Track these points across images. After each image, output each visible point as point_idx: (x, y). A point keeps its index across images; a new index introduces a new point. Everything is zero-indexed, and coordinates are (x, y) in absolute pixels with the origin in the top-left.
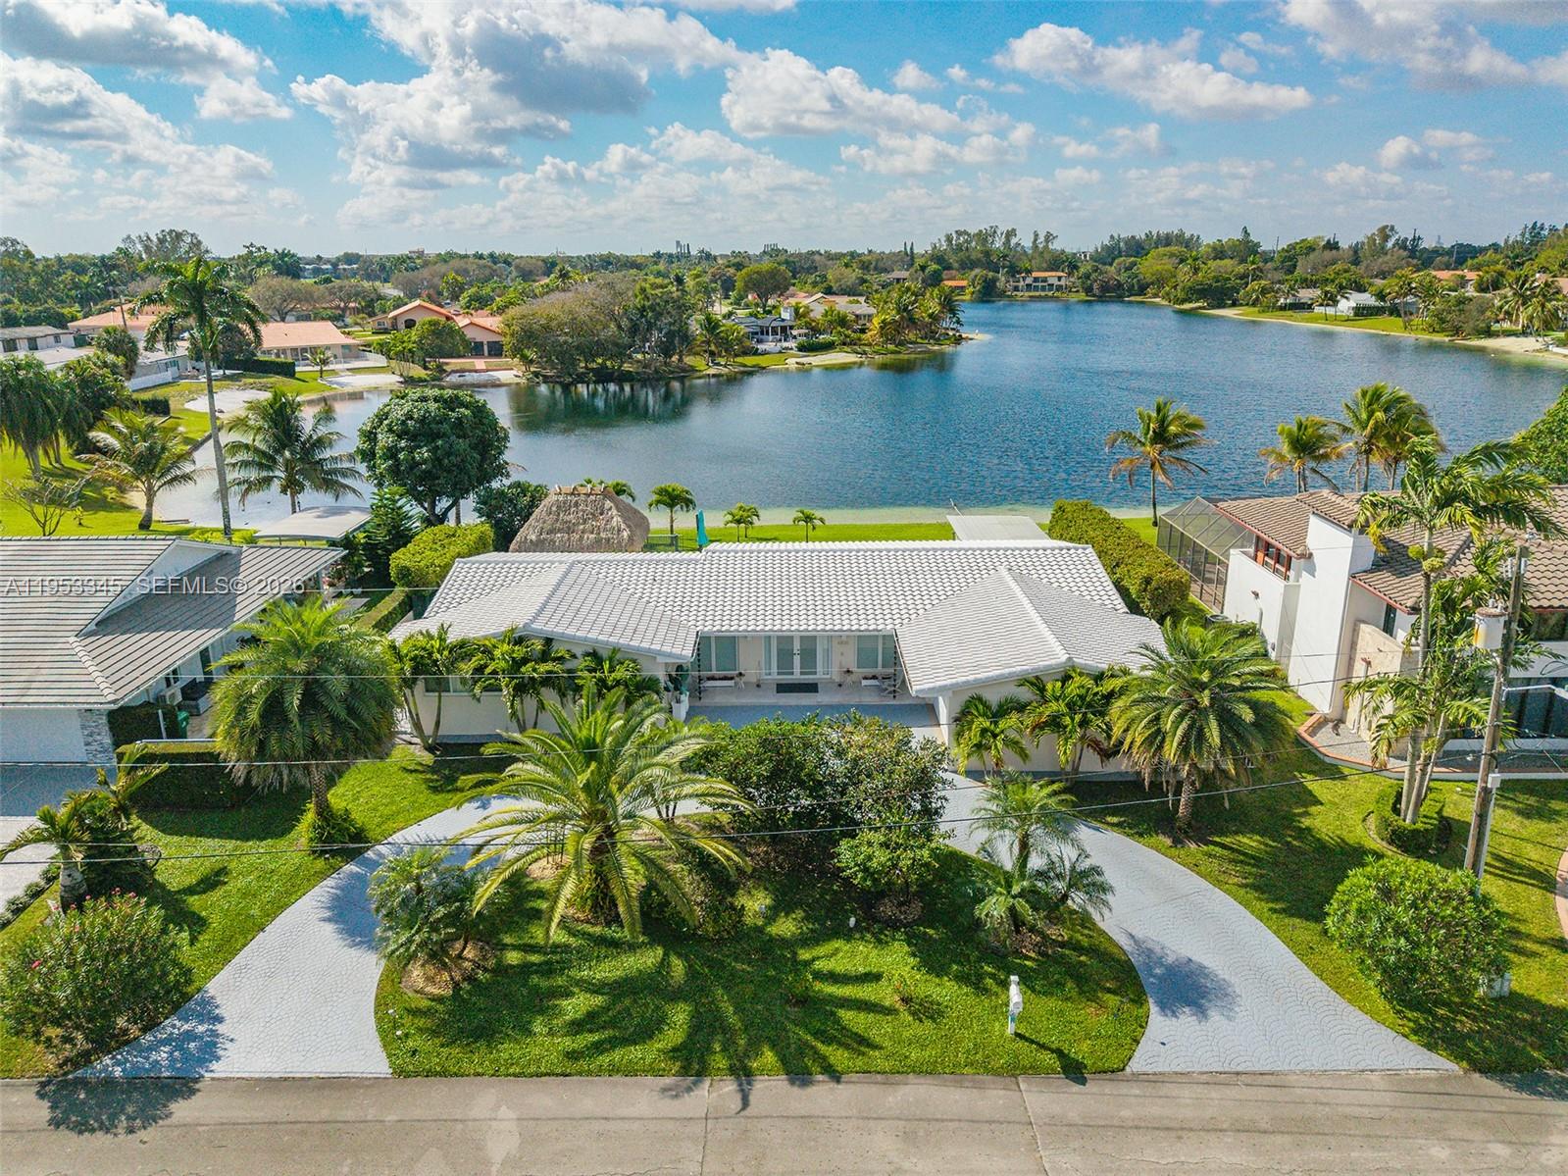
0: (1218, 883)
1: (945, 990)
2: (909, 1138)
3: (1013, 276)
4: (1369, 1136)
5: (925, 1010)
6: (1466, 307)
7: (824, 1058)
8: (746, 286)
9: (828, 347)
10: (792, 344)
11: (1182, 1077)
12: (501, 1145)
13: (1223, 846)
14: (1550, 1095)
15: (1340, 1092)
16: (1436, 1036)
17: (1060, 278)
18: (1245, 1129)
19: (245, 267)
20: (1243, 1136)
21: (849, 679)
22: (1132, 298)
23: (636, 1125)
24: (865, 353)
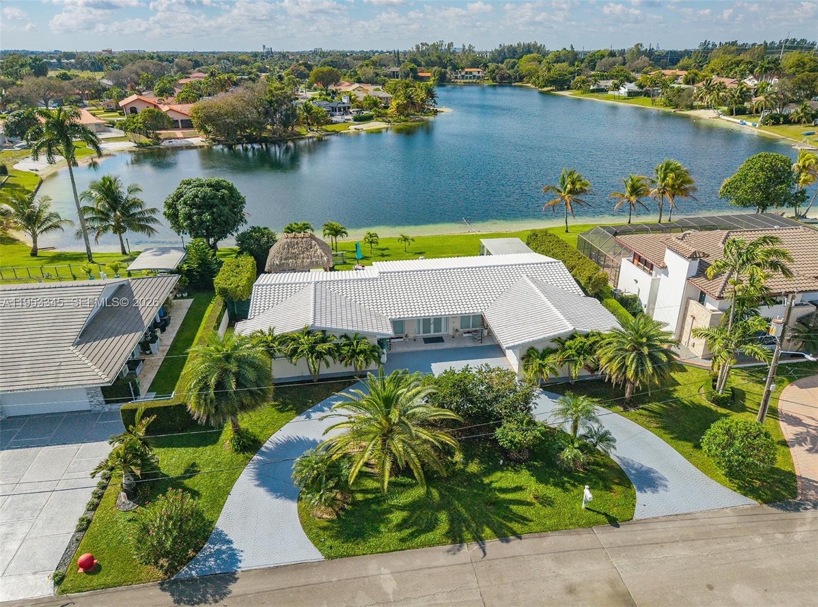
0: (648, 428)
1: (551, 491)
2: (557, 560)
3: (455, 71)
4: (732, 537)
5: (546, 502)
6: (682, 94)
7: (511, 529)
8: (316, 80)
9: (369, 119)
10: (350, 117)
11: (655, 519)
12: (389, 586)
13: (645, 409)
14: (793, 510)
15: (717, 519)
16: (747, 490)
17: (479, 72)
18: (686, 540)
19: (12, 67)
20: (686, 543)
21: (457, 334)
22: (516, 84)
23: (443, 569)
24: (389, 122)
